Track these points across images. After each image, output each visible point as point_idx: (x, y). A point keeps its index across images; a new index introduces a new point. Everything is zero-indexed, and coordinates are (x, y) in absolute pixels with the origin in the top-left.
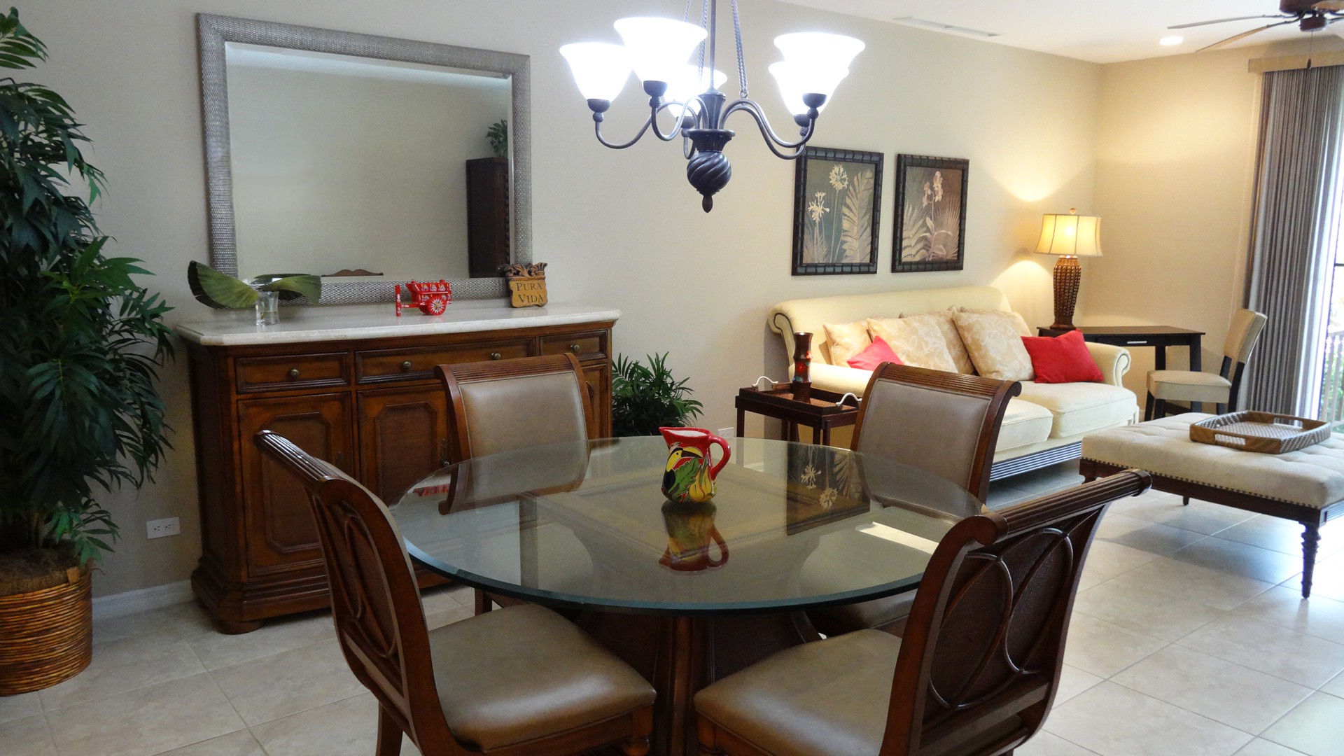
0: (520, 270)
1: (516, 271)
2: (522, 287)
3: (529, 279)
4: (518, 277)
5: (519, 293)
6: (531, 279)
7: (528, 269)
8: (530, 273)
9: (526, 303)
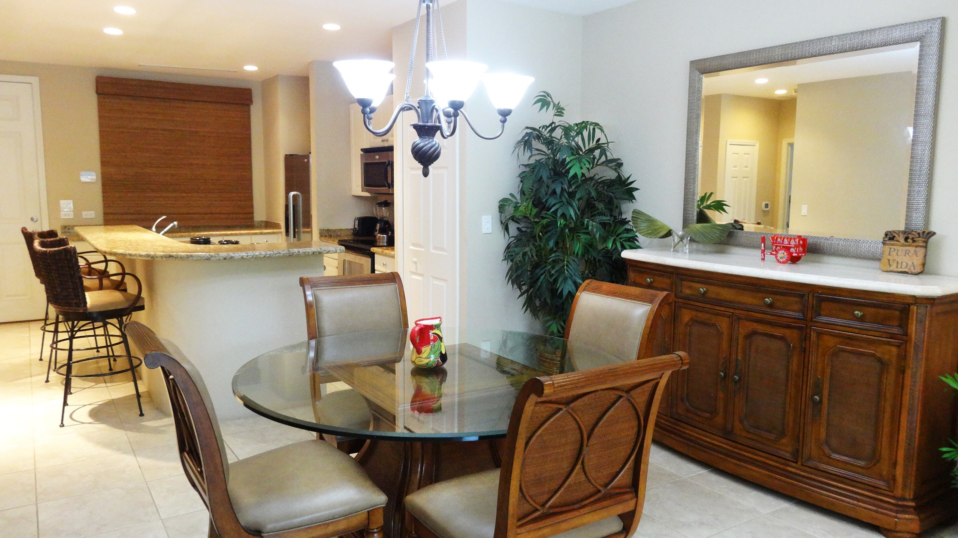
0: (896, 235)
1: (891, 236)
2: (895, 253)
3: (903, 246)
4: (892, 242)
5: (889, 257)
6: (906, 246)
7: (906, 235)
8: (906, 239)
9: (893, 268)
